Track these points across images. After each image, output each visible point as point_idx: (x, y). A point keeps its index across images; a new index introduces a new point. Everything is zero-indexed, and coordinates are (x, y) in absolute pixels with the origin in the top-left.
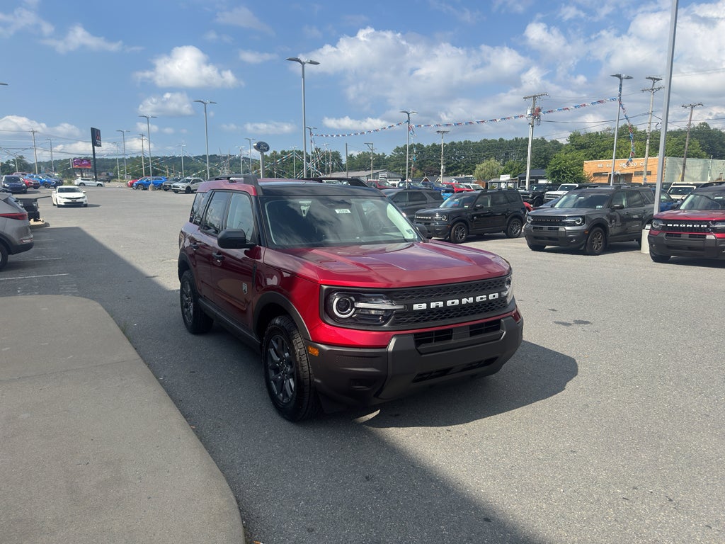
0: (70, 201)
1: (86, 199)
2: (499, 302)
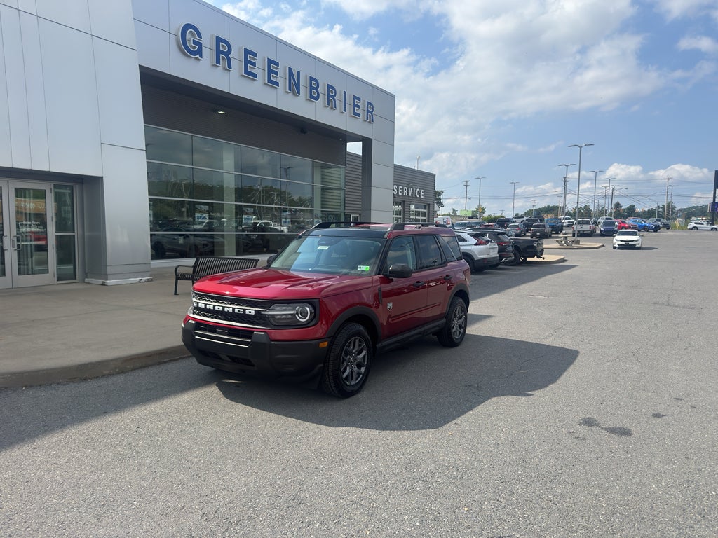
0: (624, 243)
1: (639, 242)
2: (258, 319)
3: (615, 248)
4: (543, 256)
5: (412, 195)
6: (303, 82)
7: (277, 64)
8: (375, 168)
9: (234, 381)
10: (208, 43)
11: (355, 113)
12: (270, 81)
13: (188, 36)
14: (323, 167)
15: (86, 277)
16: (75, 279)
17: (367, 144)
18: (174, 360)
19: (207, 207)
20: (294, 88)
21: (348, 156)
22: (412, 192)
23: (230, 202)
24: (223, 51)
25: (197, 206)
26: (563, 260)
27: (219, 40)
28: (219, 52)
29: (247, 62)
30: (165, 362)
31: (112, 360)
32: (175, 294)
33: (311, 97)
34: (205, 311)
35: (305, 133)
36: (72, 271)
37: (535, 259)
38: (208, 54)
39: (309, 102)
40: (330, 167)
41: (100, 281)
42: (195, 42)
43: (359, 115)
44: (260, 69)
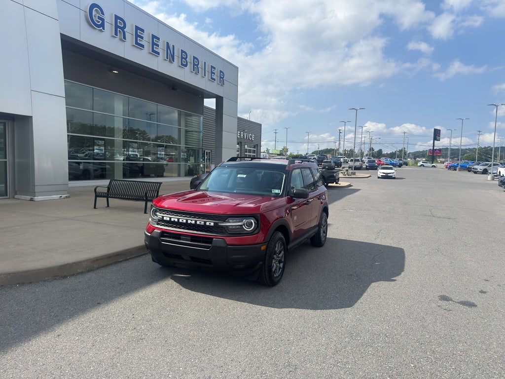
0: (385, 175)
1: (395, 174)
2: (216, 229)
3: (379, 178)
4: (339, 183)
5: (246, 138)
6: (177, 53)
7: (158, 39)
8: (225, 118)
9: (182, 275)
10: (108, 19)
11: (212, 78)
12: (153, 50)
13: (94, 13)
14: (187, 115)
15: (16, 194)
16: (7, 195)
17: (219, 100)
18: (126, 260)
19: (103, 142)
20: (171, 57)
21: (204, 109)
22: (247, 136)
23: (119, 139)
24: (119, 26)
25: (95, 141)
26: (350, 186)
27: (117, 17)
28: (117, 27)
29: (137, 36)
30: (120, 262)
31: (84, 261)
32: (95, 207)
33: (182, 64)
34: (170, 223)
35: (175, 90)
36: (4, 189)
37: (334, 184)
38: (109, 28)
39: (180, 68)
40: (191, 116)
41: (29, 198)
42: (99, 18)
43: (214, 80)
44: (146, 41)
